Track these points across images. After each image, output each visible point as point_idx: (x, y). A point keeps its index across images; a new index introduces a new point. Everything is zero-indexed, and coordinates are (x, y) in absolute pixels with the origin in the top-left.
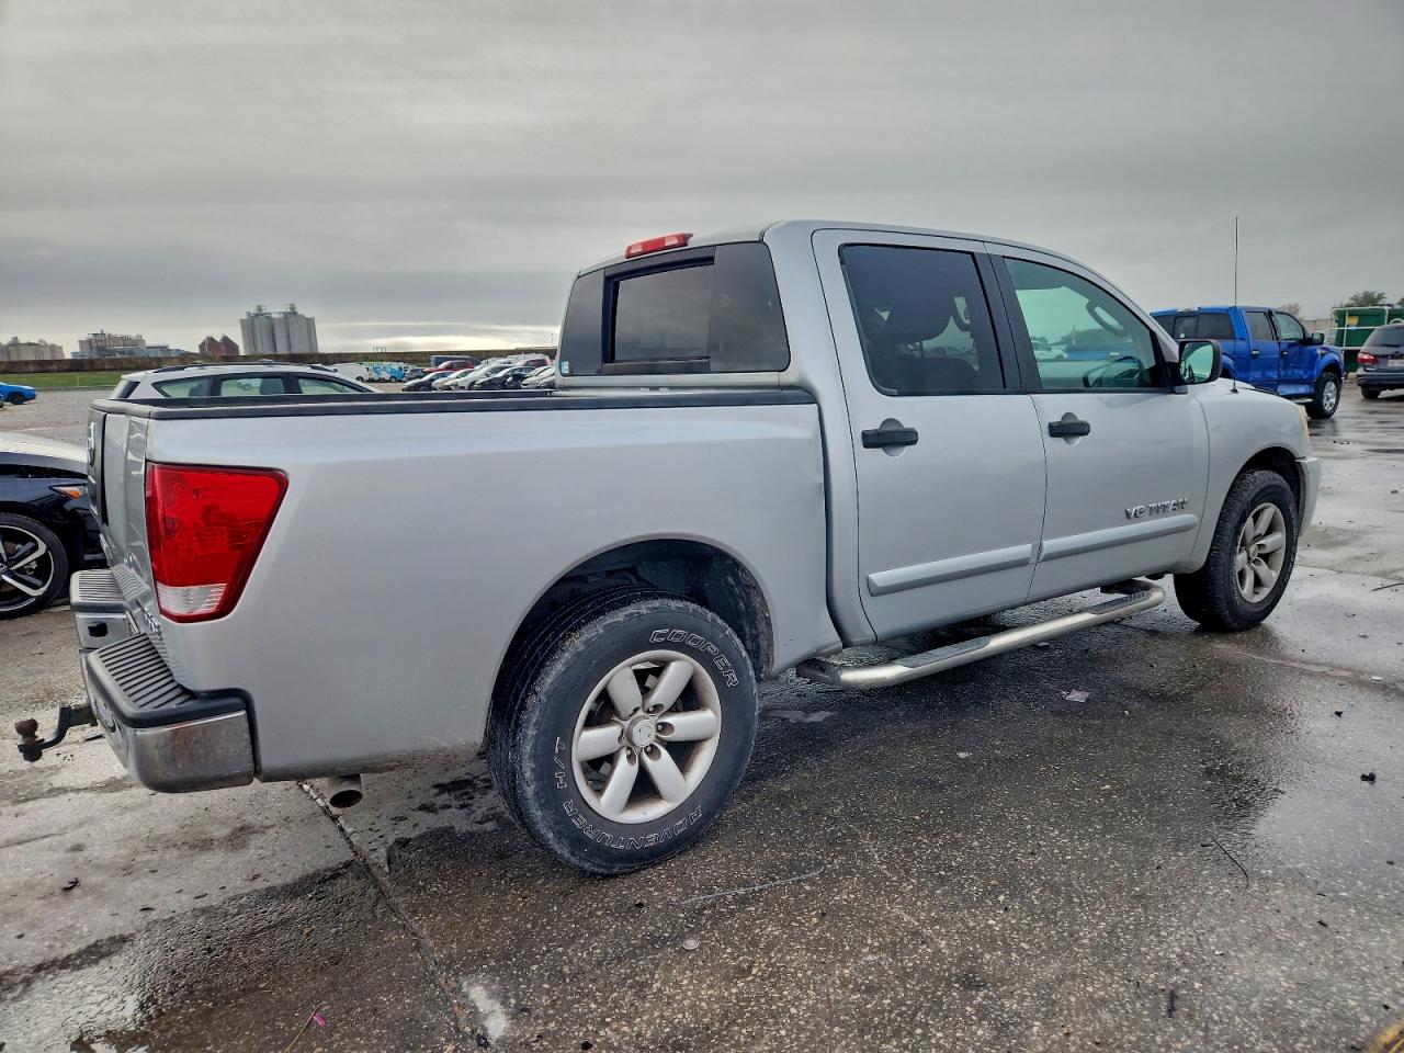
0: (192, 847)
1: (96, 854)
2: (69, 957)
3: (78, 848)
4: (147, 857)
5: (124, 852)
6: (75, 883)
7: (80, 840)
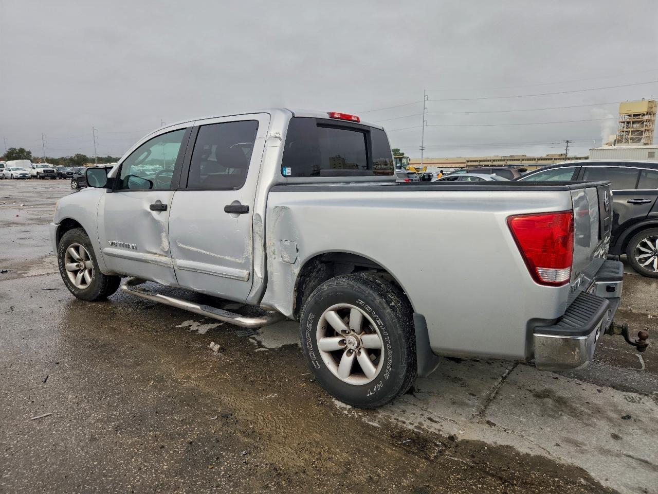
0: (565, 403)
1: (608, 427)
2: (634, 392)
3: (615, 437)
4: (586, 410)
5: (595, 420)
6: (623, 418)
7: (612, 441)
